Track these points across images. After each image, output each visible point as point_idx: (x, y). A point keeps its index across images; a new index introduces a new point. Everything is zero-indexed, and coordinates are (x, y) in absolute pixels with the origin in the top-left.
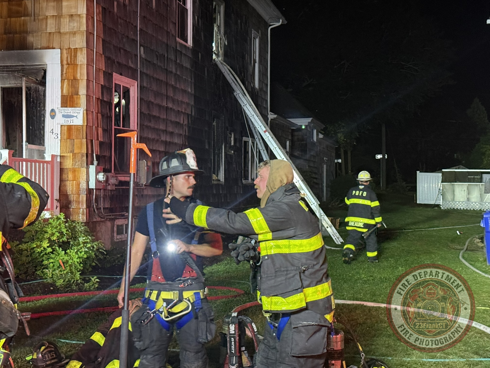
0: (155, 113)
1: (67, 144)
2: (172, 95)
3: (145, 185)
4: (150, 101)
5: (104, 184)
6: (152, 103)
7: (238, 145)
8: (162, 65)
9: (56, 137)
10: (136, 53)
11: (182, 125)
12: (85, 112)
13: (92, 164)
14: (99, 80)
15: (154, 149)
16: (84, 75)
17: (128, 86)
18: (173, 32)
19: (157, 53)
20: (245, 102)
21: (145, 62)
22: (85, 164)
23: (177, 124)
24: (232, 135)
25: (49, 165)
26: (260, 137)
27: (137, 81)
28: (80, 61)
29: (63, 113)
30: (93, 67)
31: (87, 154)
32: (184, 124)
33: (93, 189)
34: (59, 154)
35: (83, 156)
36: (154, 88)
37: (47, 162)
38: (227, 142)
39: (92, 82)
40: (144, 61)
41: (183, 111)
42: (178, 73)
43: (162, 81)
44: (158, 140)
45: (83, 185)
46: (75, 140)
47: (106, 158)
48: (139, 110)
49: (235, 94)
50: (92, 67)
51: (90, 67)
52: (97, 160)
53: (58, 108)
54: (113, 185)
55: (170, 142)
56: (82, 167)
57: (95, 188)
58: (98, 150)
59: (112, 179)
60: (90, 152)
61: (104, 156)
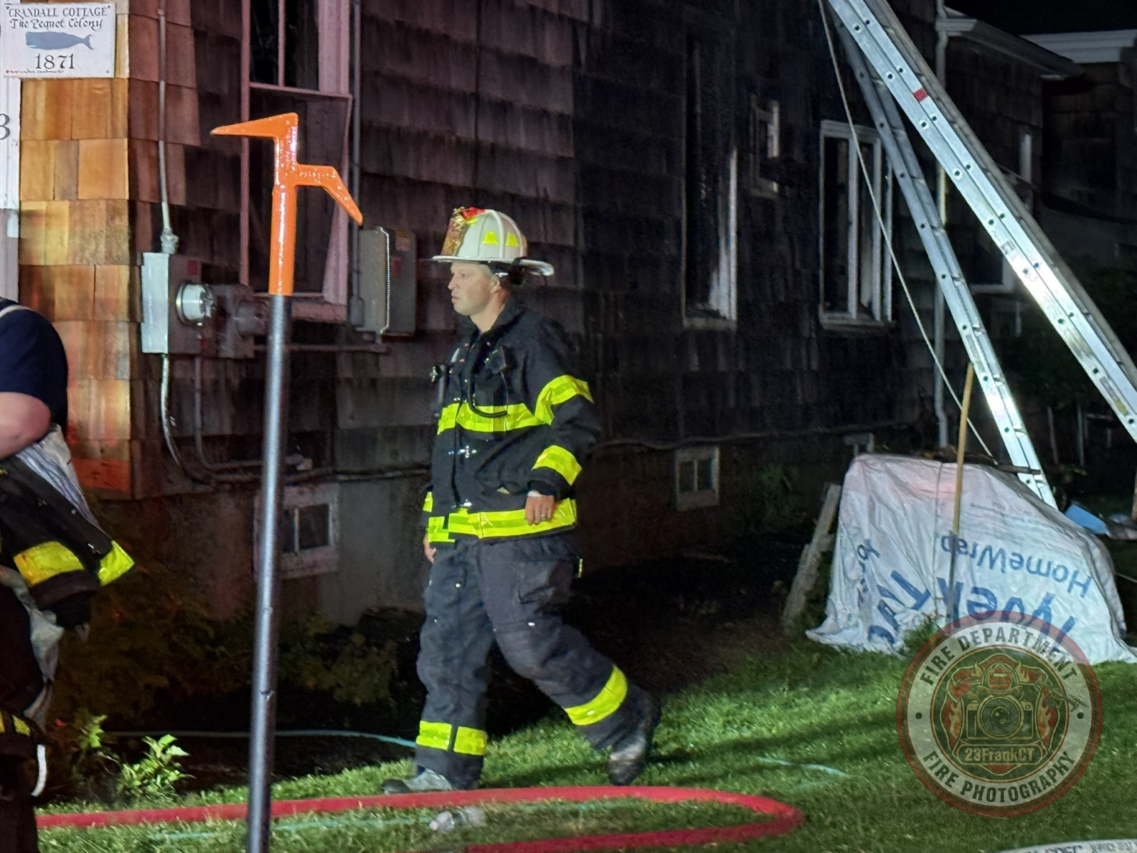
0: (429, 19)
1: (47, 161)
3: (385, 338)
7: (798, 155)
9: (3, 133)
11: (546, 74)
12: (124, 21)
13: (157, 248)
15: (425, 177)
22: (125, 246)
23: (525, 66)
24: (771, 112)
26: (897, 121)
31: (132, 204)
33: (158, 356)
34: (13, 204)
35: (113, 212)
38: (751, 144)
41: (554, 8)
44: (439, 140)
45: (121, 341)
46: (82, 143)
47: (216, 219)
48: (357, 8)
52: (175, 232)
53: (8, 6)
54: (244, 337)
55: (493, 146)
56: (110, 259)
57: (166, 351)
58: (181, 186)
59: (242, 310)
60: (145, 195)
61: (208, 214)
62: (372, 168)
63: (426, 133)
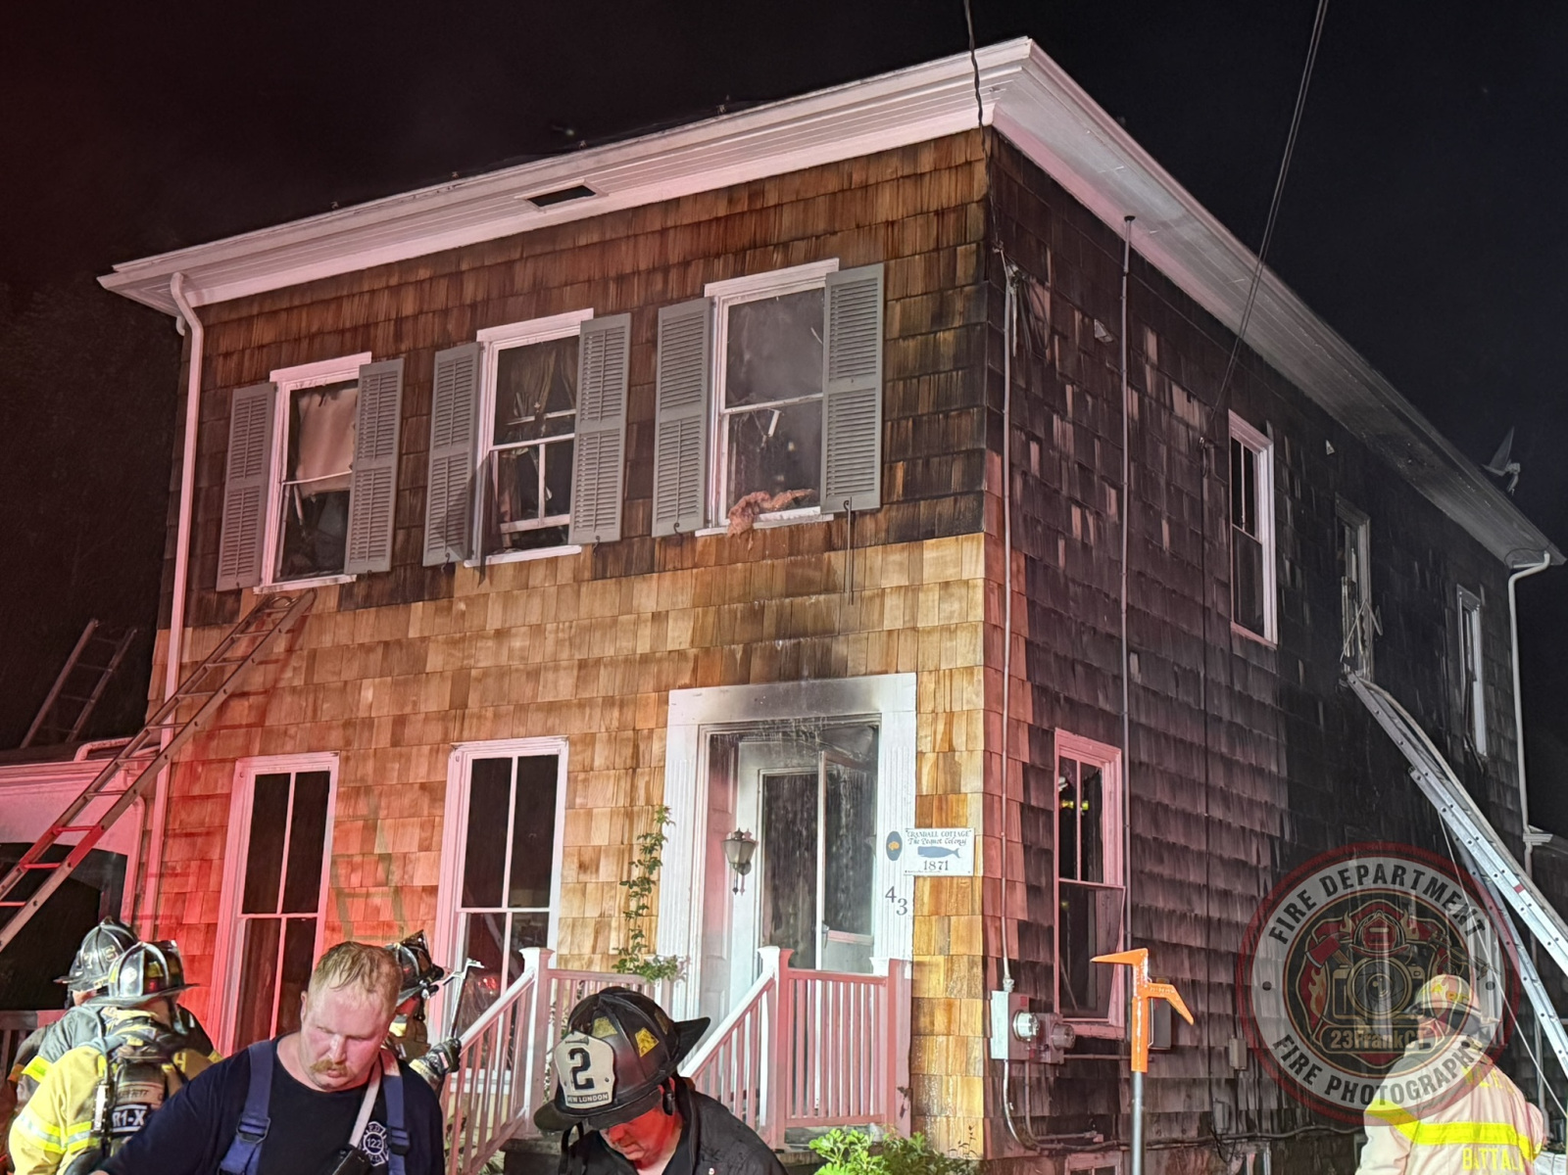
0: (1175, 836)
1: (931, 930)
2: (1222, 784)
4: (1159, 804)
5: (1034, 1046)
6: (1166, 808)
8: (1191, 700)
9: (902, 911)
10: (1116, 672)
11: (1253, 872)
12: (980, 839)
13: (1001, 988)
14: (1017, 751)
15: (1174, 941)
16: (976, 737)
17: (1097, 764)
18: (1221, 608)
19: (1176, 668)
20: (1448, 799)
21: (1145, 695)
22: (980, 987)
23: (1239, 866)
25: (881, 988)
26: (1502, 906)
27: (1121, 747)
28: (968, 702)
29: (920, 844)
30: (1002, 715)
31: (985, 958)
32: (1261, 866)
33: (1002, 1061)
34: (909, 958)
35: (972, 964)
36: (1171, 764)
37: (877, 981)
39: (998, 757)
40: (1141, 692)
41: (1258, 828)
42: (1239, 720)
43: (1192, 744)
44: (1183, 916)
45: (978, 1052)
46: (953, 919)
47: (1038, 969)
48: (1128, 830)
49: (1414, 775)
50: (998, 716)
51: (993, 717)
52: (1012, 977)
53: (907, 830)
54: (1058, 1049)
55: (1219, 920)
56: (970, 995)
57: (1006, 1058)
58: (1016, 946)
59: (1056, 1031)
60: (993, 953)
61: (1034, 964)
62: (1139, 935)
63: (1174, 911)
